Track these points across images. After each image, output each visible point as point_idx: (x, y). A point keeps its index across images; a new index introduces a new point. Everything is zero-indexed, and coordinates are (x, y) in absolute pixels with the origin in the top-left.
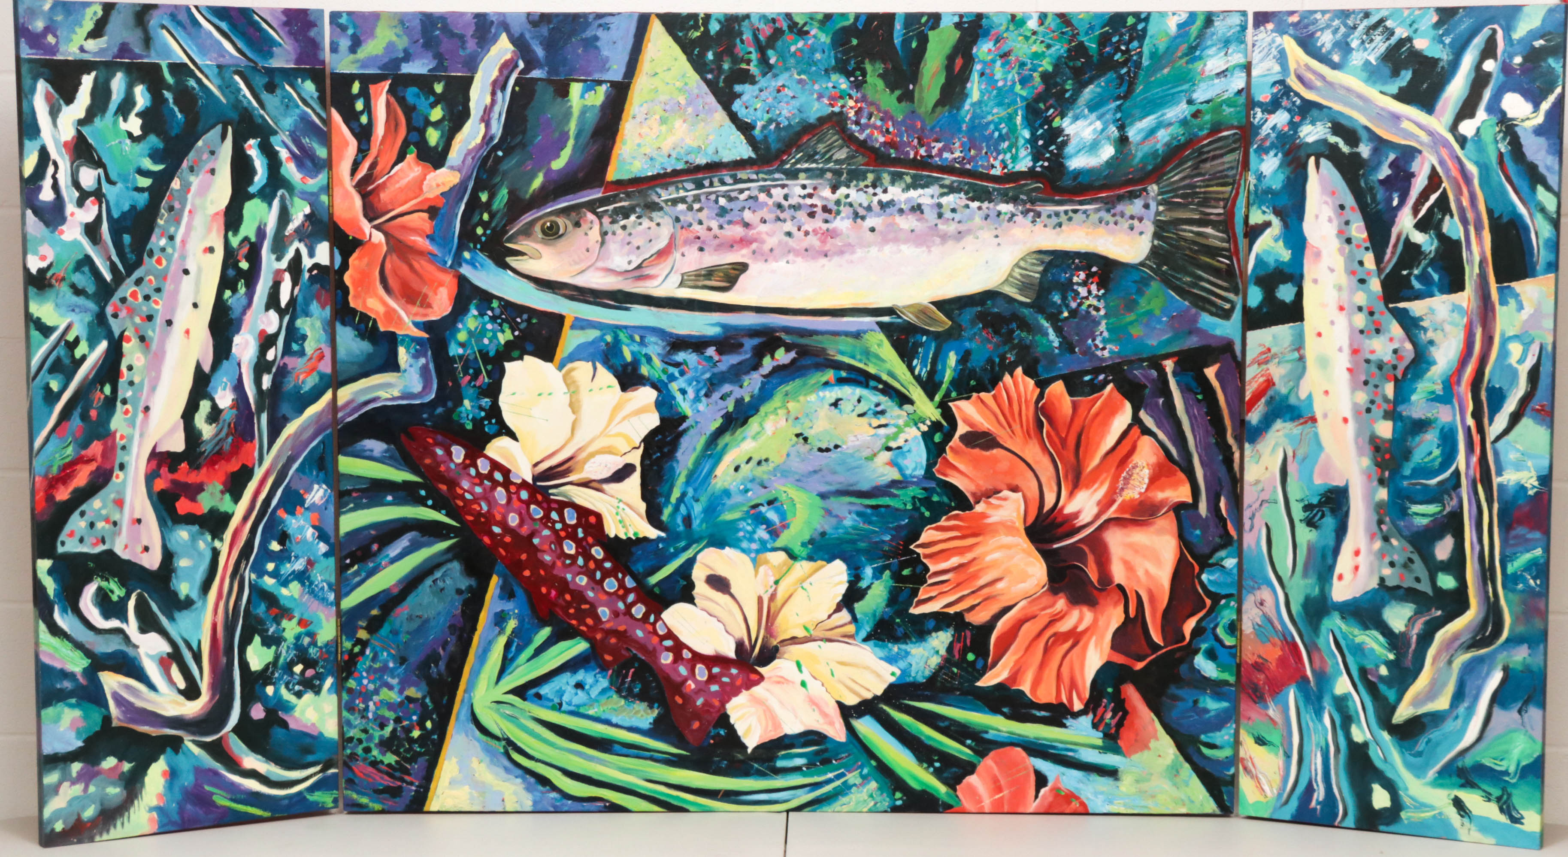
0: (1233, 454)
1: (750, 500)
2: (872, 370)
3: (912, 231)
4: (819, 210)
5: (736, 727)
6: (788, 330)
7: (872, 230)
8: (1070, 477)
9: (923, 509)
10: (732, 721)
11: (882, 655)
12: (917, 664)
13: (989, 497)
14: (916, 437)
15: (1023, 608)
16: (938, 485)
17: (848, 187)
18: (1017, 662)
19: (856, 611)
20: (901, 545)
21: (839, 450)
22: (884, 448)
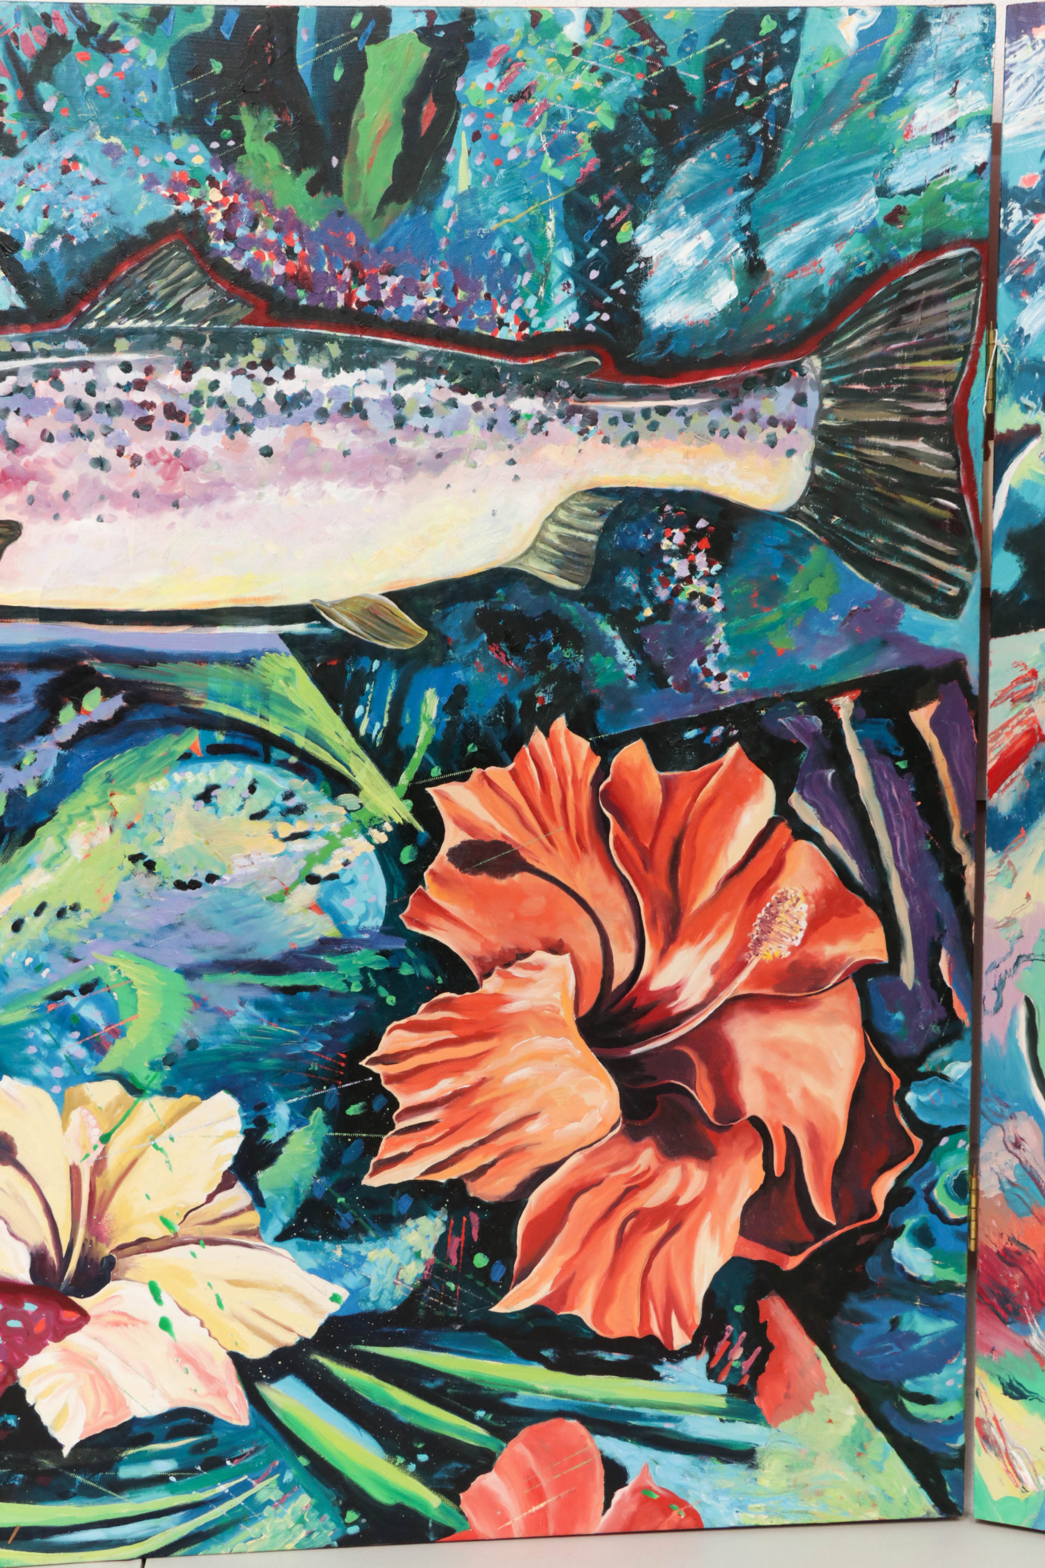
0: (963, 869)
1: (47, 984)
2: (275, 728)
3: (346, 453)
4: (158, 413)
5: (38, 1409)
6: (106, 654)
7: (267, 452)
8: (660, 923)
9: (383, 992)
10: (30, 1399)
11: (314, 1265)
12: (380, 1278)
13: (508, 965)
14: (364, 855)
15: (576, 1168)
16: (410, 945)
17: (215, 366)
18: (567, 1265)
19: (261, 1186)
20: (343, 1060)
21: (217, 883)
22: (304, 877)
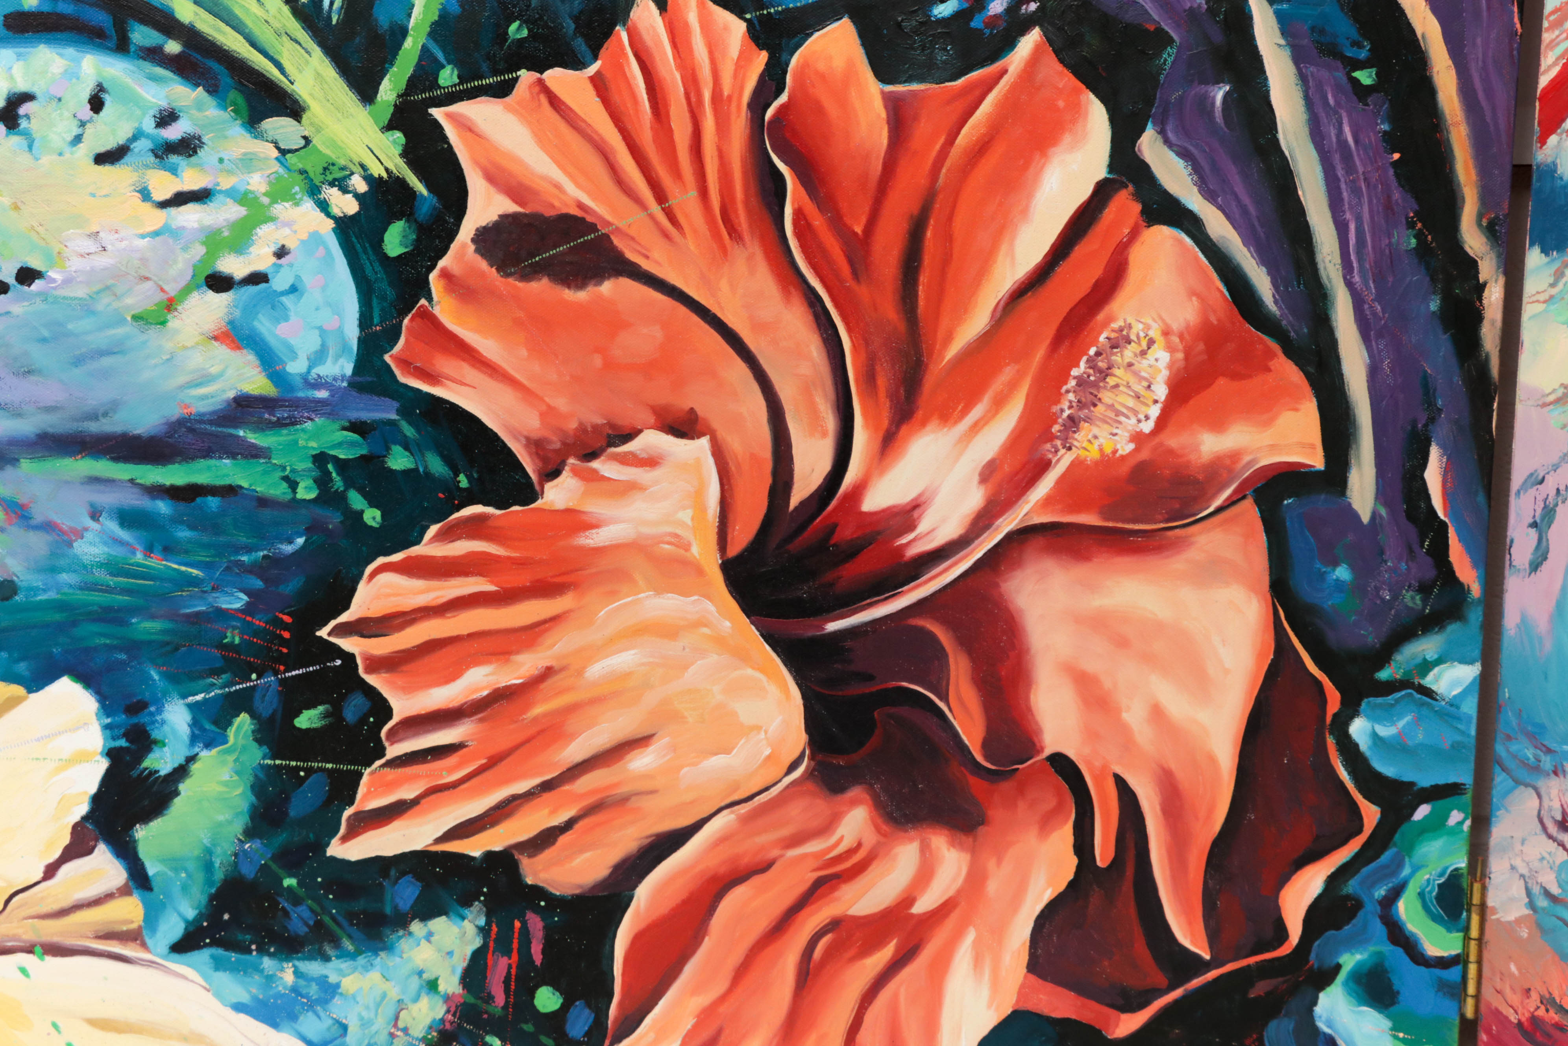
0: (1480, 288)
8: (882, 382)
9: (356, 500)
11: (244, 997)
12: (365, 1024)
13: (592, 455)
14: (315, 238)
15: (723, 839)
16: (404, 412)
18: (706, 1015)
19: (144, 852)
20: (285, 627)
21: (37, 285)
22: (201, 279)
